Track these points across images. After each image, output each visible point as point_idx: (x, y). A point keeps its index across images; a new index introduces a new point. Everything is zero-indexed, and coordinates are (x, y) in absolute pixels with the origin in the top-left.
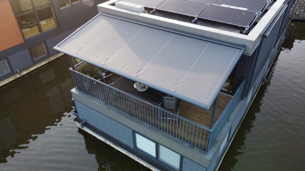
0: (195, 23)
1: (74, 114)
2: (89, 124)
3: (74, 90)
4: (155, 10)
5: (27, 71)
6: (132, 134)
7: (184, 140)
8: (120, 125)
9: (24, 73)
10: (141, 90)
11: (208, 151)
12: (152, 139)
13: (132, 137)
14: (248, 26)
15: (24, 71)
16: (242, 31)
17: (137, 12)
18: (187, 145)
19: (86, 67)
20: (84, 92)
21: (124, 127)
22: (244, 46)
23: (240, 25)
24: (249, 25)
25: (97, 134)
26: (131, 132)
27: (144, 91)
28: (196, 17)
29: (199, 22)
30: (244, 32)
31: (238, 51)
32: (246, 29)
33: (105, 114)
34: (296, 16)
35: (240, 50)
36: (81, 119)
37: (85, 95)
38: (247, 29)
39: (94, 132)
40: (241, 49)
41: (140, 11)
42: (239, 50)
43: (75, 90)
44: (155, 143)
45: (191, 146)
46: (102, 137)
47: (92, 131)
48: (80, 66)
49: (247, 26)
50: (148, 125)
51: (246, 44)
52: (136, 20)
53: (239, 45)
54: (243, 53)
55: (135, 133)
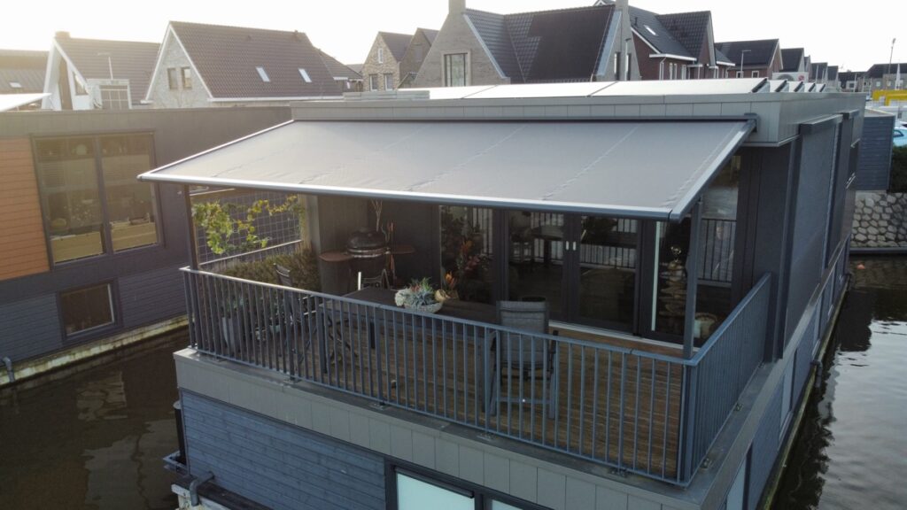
2: (223, 490)
3: (186, 353)
5: (36, 365)
8: (341, 452)
9: (27, 372)
10: (420, 304)
11: (685, 479)
13: (383, 496)
15: (27, 367)
34: (860, 244)
36: (196, 474)
37: (222, 359)
40: (745, 120)
42: (738, 123)
44: (473, 500)
50: (444, 422)
55: (395, 472)
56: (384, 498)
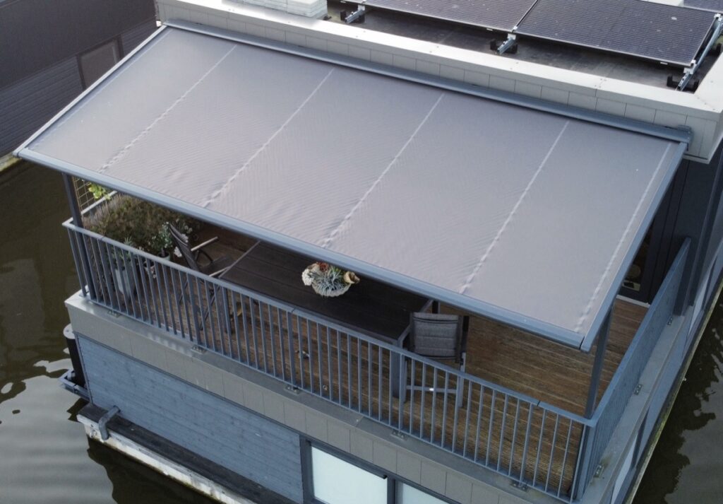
0: (511, 52)
1: (68, 388)
2: (131, 424)
3: (76, 301)
4: (363, 8)
6: (298, 452)
7: (493, 463)
8: (255, 421)
10: (330, 290)
11: (578, 497)
12: (375, 463)
13: (299, 461)
14: (693, 61)
16: (674, 79)
17: (302, 16)
18: (504, 479)
19: (122, 214)
20: (116, 306)
21: (266, 427)
22: (685, 131)
23: (668, 58)
24: (697, 58)
25: (163, 459)
26: (298, 443)
27: (340, 296)
28: (513, 33)
29: (522, 50)
30: (682, 82)
31: (668, 148)
32: (686, 70)
33: (197, 383)
35: (675, 145)
36: (99, 405)
37: (121, 319)
38: (691, 72)
39: (151, 453)
40: (678, 142)
41: (314, 14)
42: (670, 144)
43: (81, 299)
44: (386, 480)
45: (517, 483)
46: (182, 468)
47: (144, 449)
48: (99, 212)
49: (688, 60)
50: (358, 416)
51: (691, 123)
52: (301, 47)
53: (667, 128)
54: (685, 154)
55: (310, 445)
56: (300, 463)
